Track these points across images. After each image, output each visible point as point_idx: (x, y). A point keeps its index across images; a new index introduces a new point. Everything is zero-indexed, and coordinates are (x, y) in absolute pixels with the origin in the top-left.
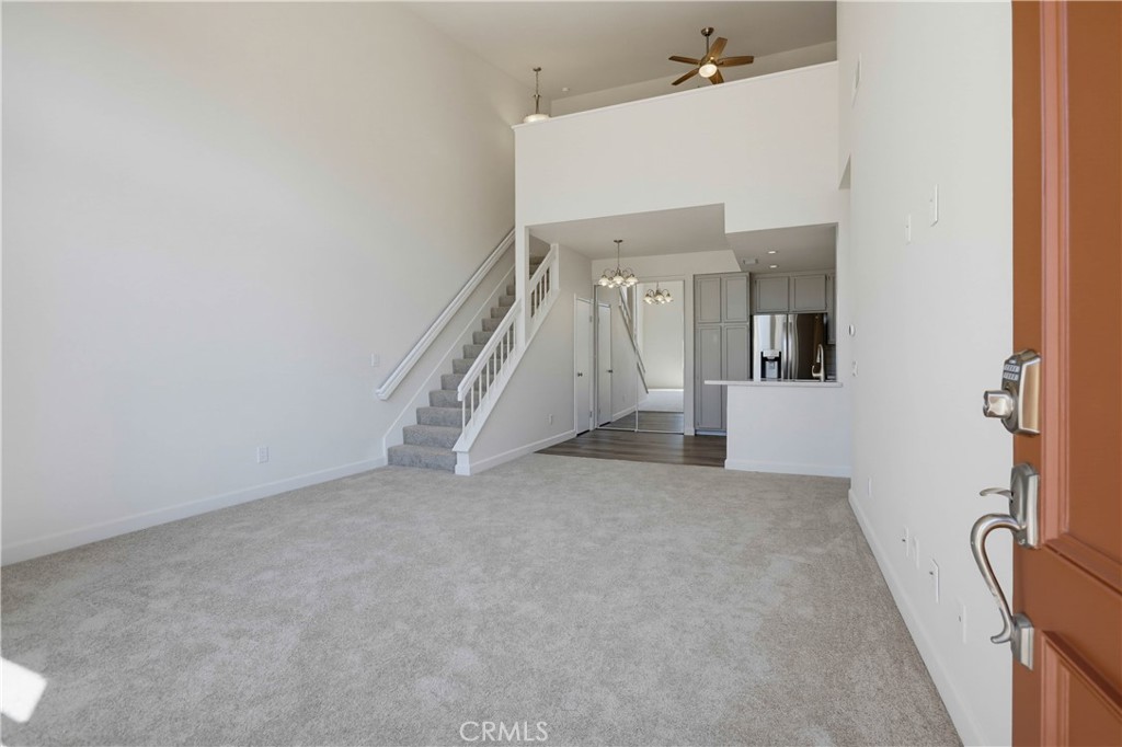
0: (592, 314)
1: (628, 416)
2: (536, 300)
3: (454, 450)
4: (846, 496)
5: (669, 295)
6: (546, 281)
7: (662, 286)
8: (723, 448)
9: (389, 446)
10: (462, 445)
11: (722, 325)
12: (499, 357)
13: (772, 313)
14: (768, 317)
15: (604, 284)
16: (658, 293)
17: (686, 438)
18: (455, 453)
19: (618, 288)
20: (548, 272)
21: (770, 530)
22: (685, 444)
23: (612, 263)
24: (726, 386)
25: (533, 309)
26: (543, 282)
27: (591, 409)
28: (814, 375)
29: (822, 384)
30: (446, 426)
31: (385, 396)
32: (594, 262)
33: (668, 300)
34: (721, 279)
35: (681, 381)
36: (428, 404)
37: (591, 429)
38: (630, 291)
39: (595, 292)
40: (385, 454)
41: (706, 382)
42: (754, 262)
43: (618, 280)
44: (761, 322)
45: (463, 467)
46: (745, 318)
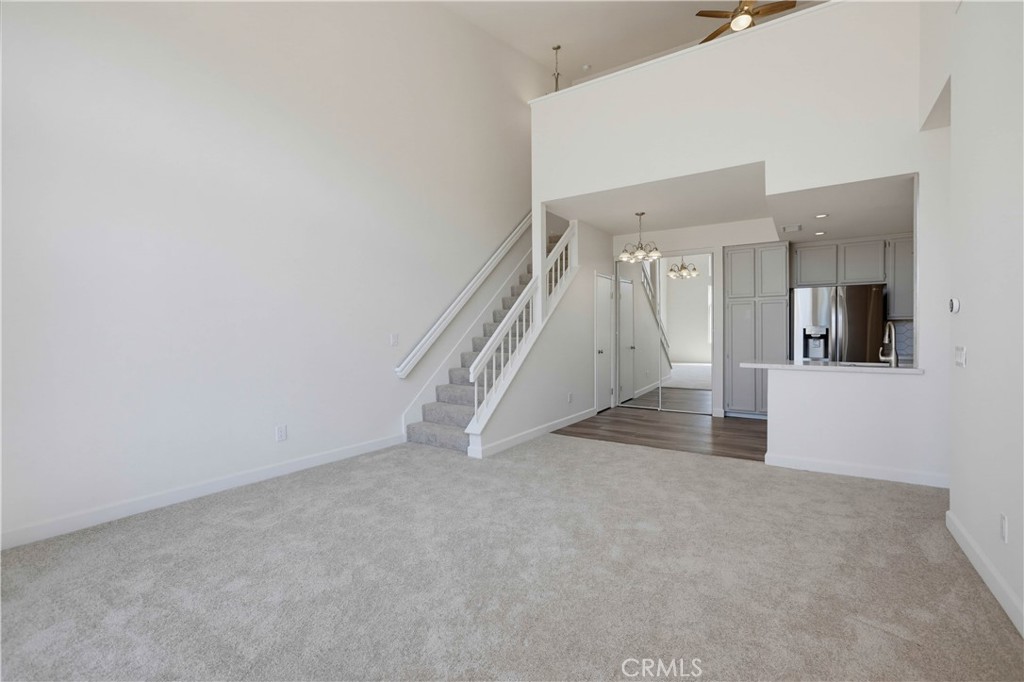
0: (613, 290)
1: (651, 392)
2: (553, 277)
3: (467, 431)
4: (942, 518)
5: (695, 269)
6: (564, 258)
7: (687, 260)
8: (763, 435)
9: (409, 423)
10: (475, 427)
11: (757, 299)
12: (514, 335)
13: (814, 286)
14: (808, 291)
15: (625, 259)
16: (683, 267)
17: (715, 420)
18: (468, 435)
19: (640, 264)
20: (566, 249)
21: (841, 567)
22: (714, 428)
23: (634, 239)
24: (767, 370)
25: (551, 286)
26: (561, 259)
27: (612, 387)
28: (882, 358)
29: (894, 370)
30: (462, 404)
31: (403, 375)
32: (615, 238)
33: (694, 274)
34: (754, 249)
35: (708, 355)
36: (447, 382)
37: (612, 406)
38: (653, 265)
39: (616, 269)
40: (404, 431)
41: (742, 365)
42: (797, 229)
43: (640, 254)
44: (803, 296)
45: (475, 450)
46: (784, 291)
